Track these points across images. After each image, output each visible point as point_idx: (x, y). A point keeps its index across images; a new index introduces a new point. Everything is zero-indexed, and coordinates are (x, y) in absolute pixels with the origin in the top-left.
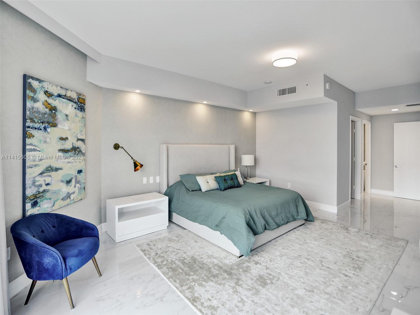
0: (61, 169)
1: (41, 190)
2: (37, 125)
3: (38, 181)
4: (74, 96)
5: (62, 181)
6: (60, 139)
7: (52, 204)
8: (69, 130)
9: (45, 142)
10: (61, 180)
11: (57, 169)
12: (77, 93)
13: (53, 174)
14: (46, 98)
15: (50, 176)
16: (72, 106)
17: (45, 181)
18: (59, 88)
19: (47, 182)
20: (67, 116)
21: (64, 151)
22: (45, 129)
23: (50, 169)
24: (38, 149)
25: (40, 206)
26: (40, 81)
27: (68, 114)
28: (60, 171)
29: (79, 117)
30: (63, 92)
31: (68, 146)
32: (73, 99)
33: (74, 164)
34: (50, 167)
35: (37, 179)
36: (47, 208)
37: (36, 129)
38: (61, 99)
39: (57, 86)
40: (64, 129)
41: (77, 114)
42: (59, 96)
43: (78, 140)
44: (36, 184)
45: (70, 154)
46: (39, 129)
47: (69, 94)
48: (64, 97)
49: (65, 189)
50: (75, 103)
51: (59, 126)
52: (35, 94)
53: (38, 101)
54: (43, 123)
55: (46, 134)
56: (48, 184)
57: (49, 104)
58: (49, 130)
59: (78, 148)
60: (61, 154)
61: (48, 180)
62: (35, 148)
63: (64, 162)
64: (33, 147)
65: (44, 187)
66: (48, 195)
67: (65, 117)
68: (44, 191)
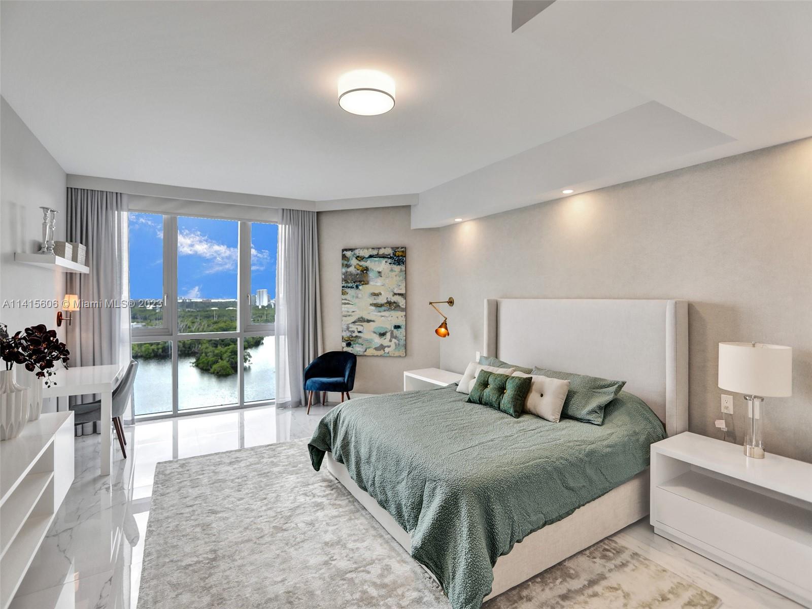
0: (373, 321)
1: (354, 335)
2: (350, 285)
3: (351, 328)
4: (389, 251)
5: (375, 333)
6: (371, 294)
7: (364, 350)
8: (383, 285)
9: (357, 297)
10: (373, 330)
11: (368, 321)
12: (392, 248)
13: (365, 324)
14: (358, 262)
15: (362, 326)
16: (386, 262)
17: (357, 328)
18: (370, 250)
19: (359, 330)
20: (379, 272)
21: (377, 306)
22: (357, 287)
23: (362, 319)
24: (351, 303)
25: (352, 347)
26: (352, 250)
27: (380, 271)
28: (371, 323)
29: (395, 271)
30: (375, 252)
31: (382, 300)
32: (387, 255)
33: (390, 319)
34: (362, 318)
35: (350, 326)
36: (360, 351)
37: (349, 287)
38: (373, 258)
39: (368, 249)
40: (376, 285)
41: (393, 269)
42: (371, 256)
43: (395, 294)
44: (350, 329)
45: (383, 308)
46: (352, 287)
47: (382, 252)
48: (378, 256)
49: (378, 341)
50: (391, 258)
51: (371, 283)
52: (348, 262)
53: (351, 266)
54: (354, 282)
55: (357, 291)
56: (360, 332)
57: (360, 266)
58: (360, 287)
59: (394, 302)
60: (373, 308)
61: (360, 329)
62: (349, 302)
63: (376, 315)
64: (347, 302)
65: (356, 334)
66: (360, 341)
67: (377, 274)
68: (356, 336)
